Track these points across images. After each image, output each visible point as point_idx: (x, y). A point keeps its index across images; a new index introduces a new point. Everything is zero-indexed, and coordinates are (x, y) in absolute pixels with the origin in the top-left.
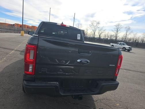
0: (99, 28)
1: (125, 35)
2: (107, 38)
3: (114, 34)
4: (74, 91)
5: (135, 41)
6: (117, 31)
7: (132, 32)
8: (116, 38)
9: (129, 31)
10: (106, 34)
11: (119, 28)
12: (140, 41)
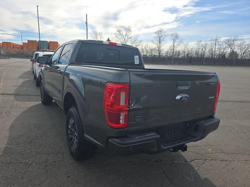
0: (130, 38)
1: (172, 47)
2: (145, 54)
3: (156, 46)
4: (174, 141)
5: (187, 55)
6: (160, 41)
7: (181, 41)
8: (159, 53)
9: (177, 40)
10: (144, 48)
11: (161, 36)
12: (194, 55)
